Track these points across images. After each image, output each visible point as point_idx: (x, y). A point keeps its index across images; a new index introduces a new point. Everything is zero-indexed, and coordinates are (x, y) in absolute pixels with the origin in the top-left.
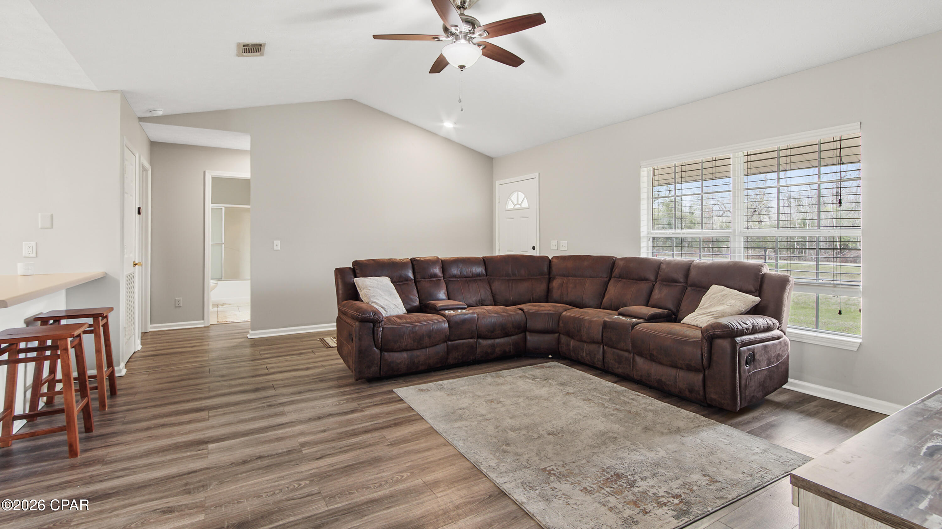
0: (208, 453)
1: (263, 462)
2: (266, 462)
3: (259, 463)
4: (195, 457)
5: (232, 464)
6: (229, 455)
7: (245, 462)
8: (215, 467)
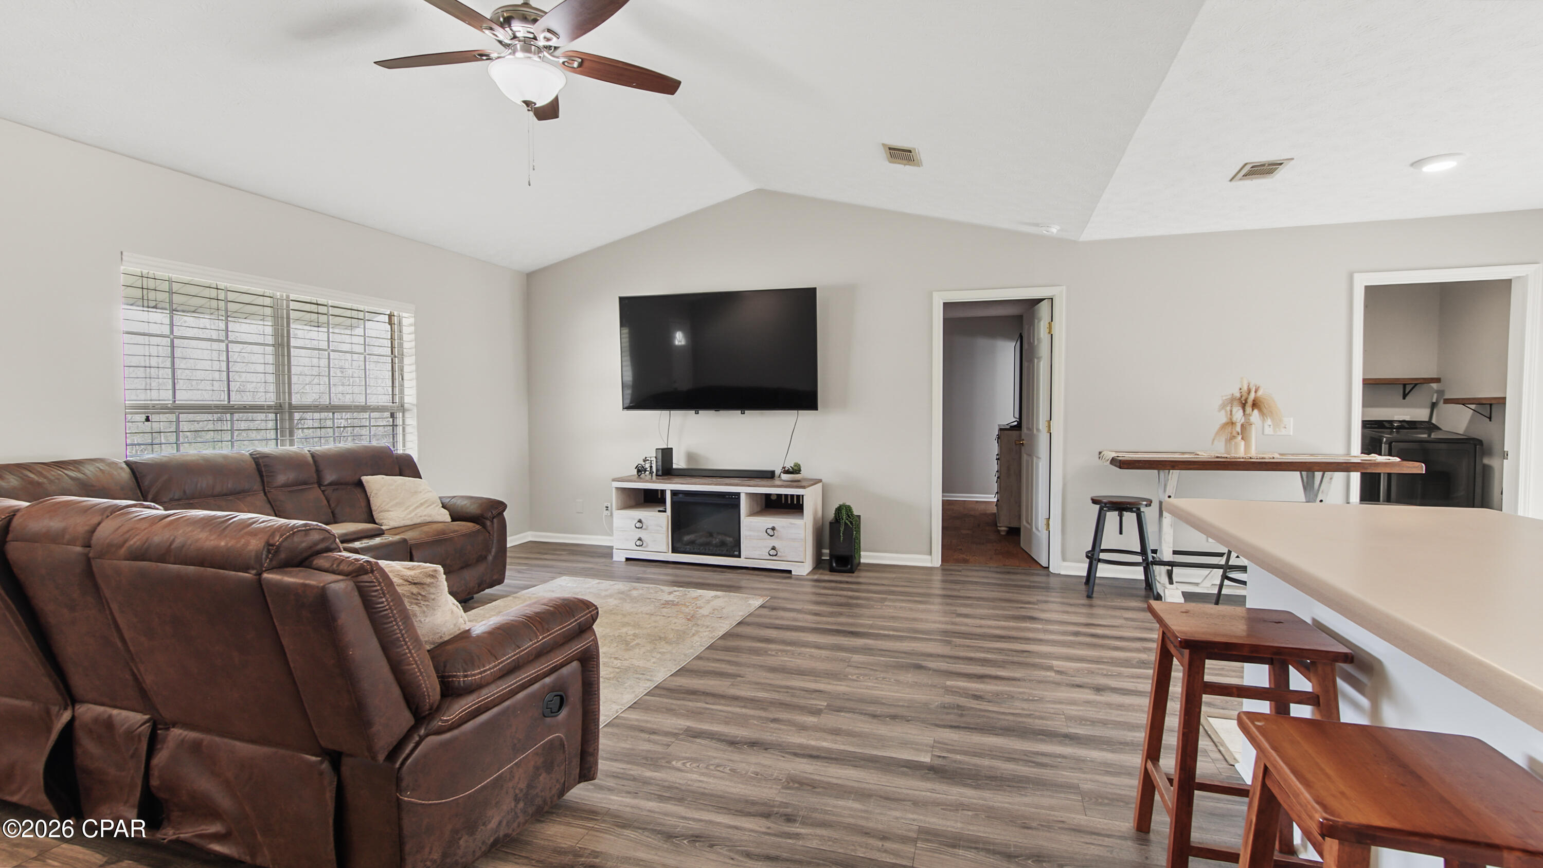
0: (933, 747)
1: (875, 709)
2: (871, 709)
3: (879, 710)
4: (949, 747)
5: (908, 721)
6: (907, 733)
7: (894, 717)
8: (928, 724)
